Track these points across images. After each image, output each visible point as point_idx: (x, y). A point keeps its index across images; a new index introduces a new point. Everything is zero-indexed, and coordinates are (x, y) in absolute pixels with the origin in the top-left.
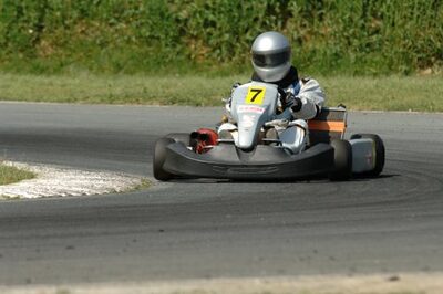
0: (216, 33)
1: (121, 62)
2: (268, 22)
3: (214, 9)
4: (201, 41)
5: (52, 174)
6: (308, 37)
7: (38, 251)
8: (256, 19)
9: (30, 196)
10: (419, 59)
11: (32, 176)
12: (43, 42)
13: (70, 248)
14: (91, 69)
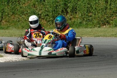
0: (48, 18)
1: (24, 26)
2: (62, 14)
3: (48, 11)
4: (45, 20)
5: (7, 56)
6: (73, 18)
7: (6, 76)
8: (59, 14)
9: (2, 62)
10: (102, 23)
11: (2, 56)
12: (3, 21)
13: (14, 75)
14: (16, 28)
